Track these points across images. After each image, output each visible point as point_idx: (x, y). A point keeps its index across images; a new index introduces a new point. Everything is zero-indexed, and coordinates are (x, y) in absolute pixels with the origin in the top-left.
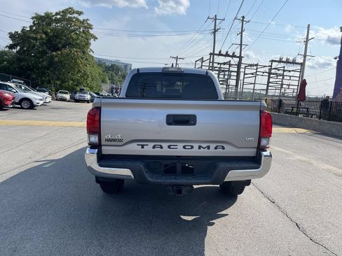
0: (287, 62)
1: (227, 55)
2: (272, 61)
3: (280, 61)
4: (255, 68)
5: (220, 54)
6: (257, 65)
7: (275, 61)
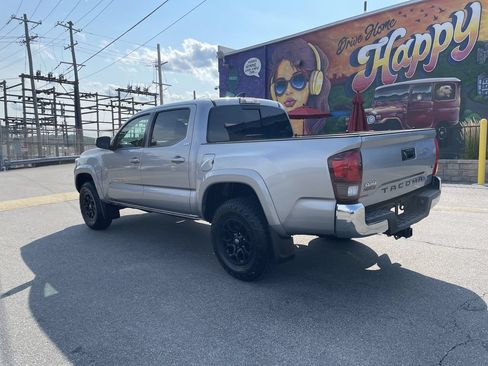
0: (138, 91)
1: (50, 79)
2: (119, 90)
3: (130, 90)
4: (94, 99)
5: (39, 77)
6: (97, 95)
7: (123, 90)
